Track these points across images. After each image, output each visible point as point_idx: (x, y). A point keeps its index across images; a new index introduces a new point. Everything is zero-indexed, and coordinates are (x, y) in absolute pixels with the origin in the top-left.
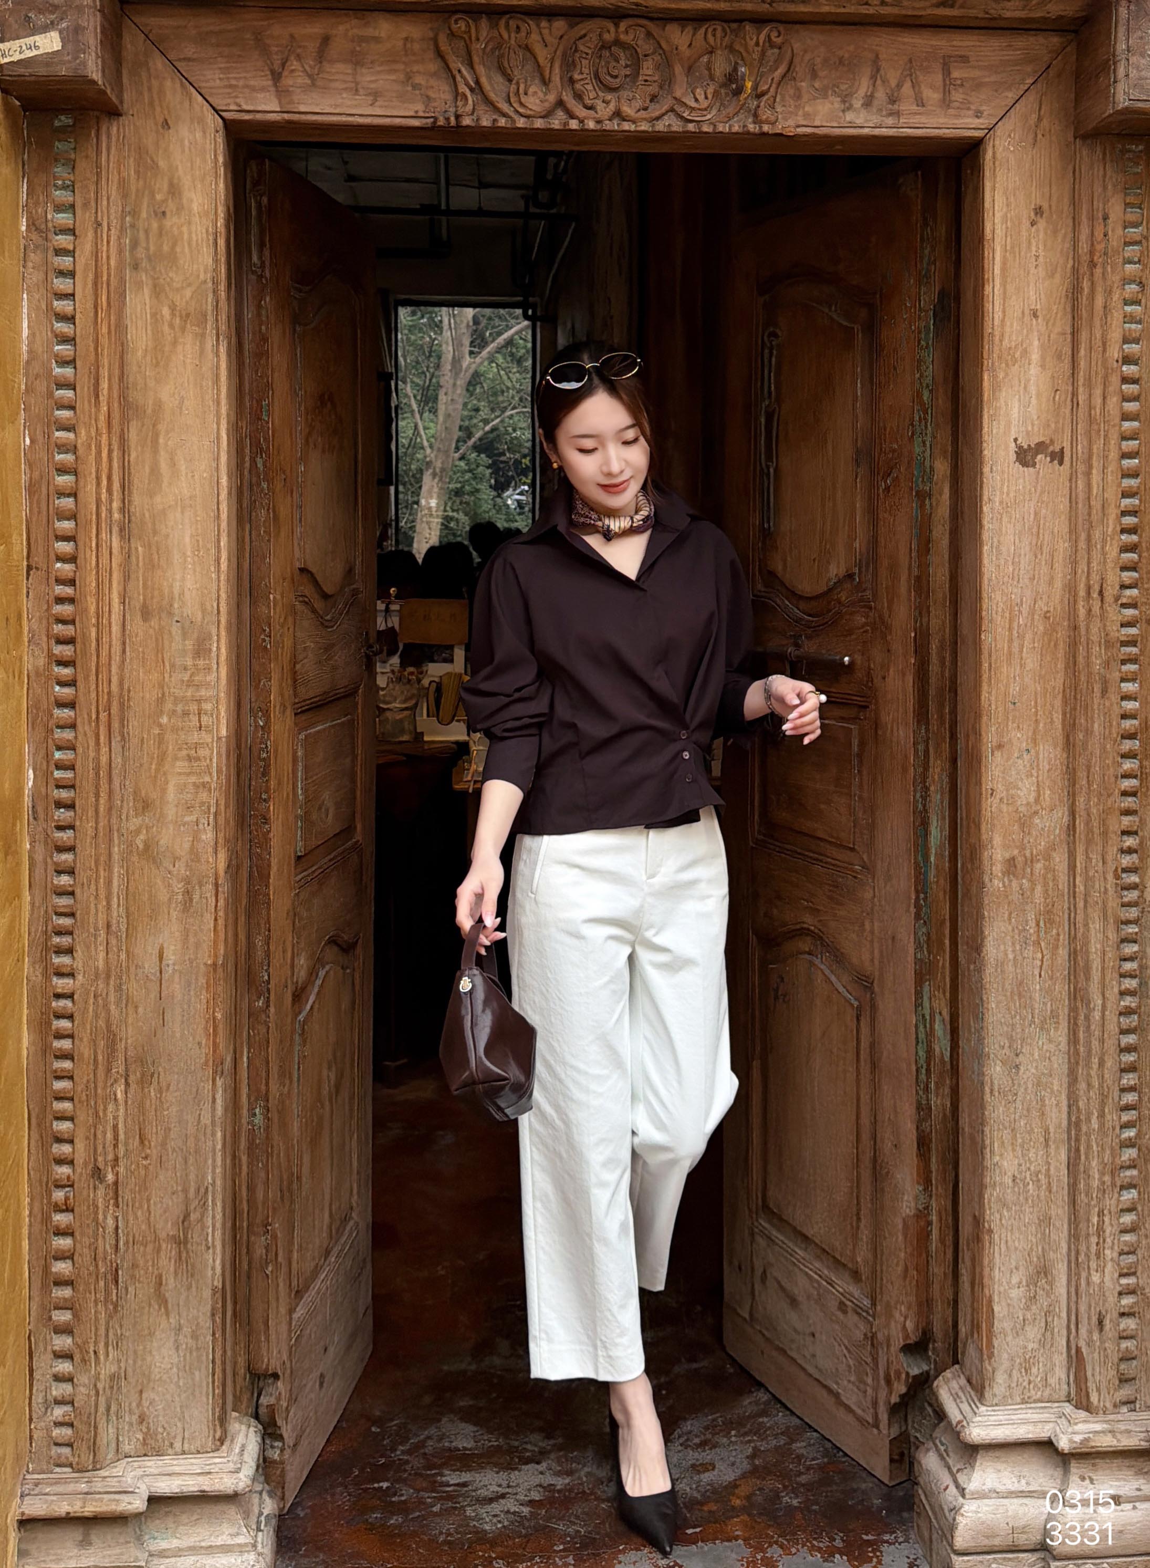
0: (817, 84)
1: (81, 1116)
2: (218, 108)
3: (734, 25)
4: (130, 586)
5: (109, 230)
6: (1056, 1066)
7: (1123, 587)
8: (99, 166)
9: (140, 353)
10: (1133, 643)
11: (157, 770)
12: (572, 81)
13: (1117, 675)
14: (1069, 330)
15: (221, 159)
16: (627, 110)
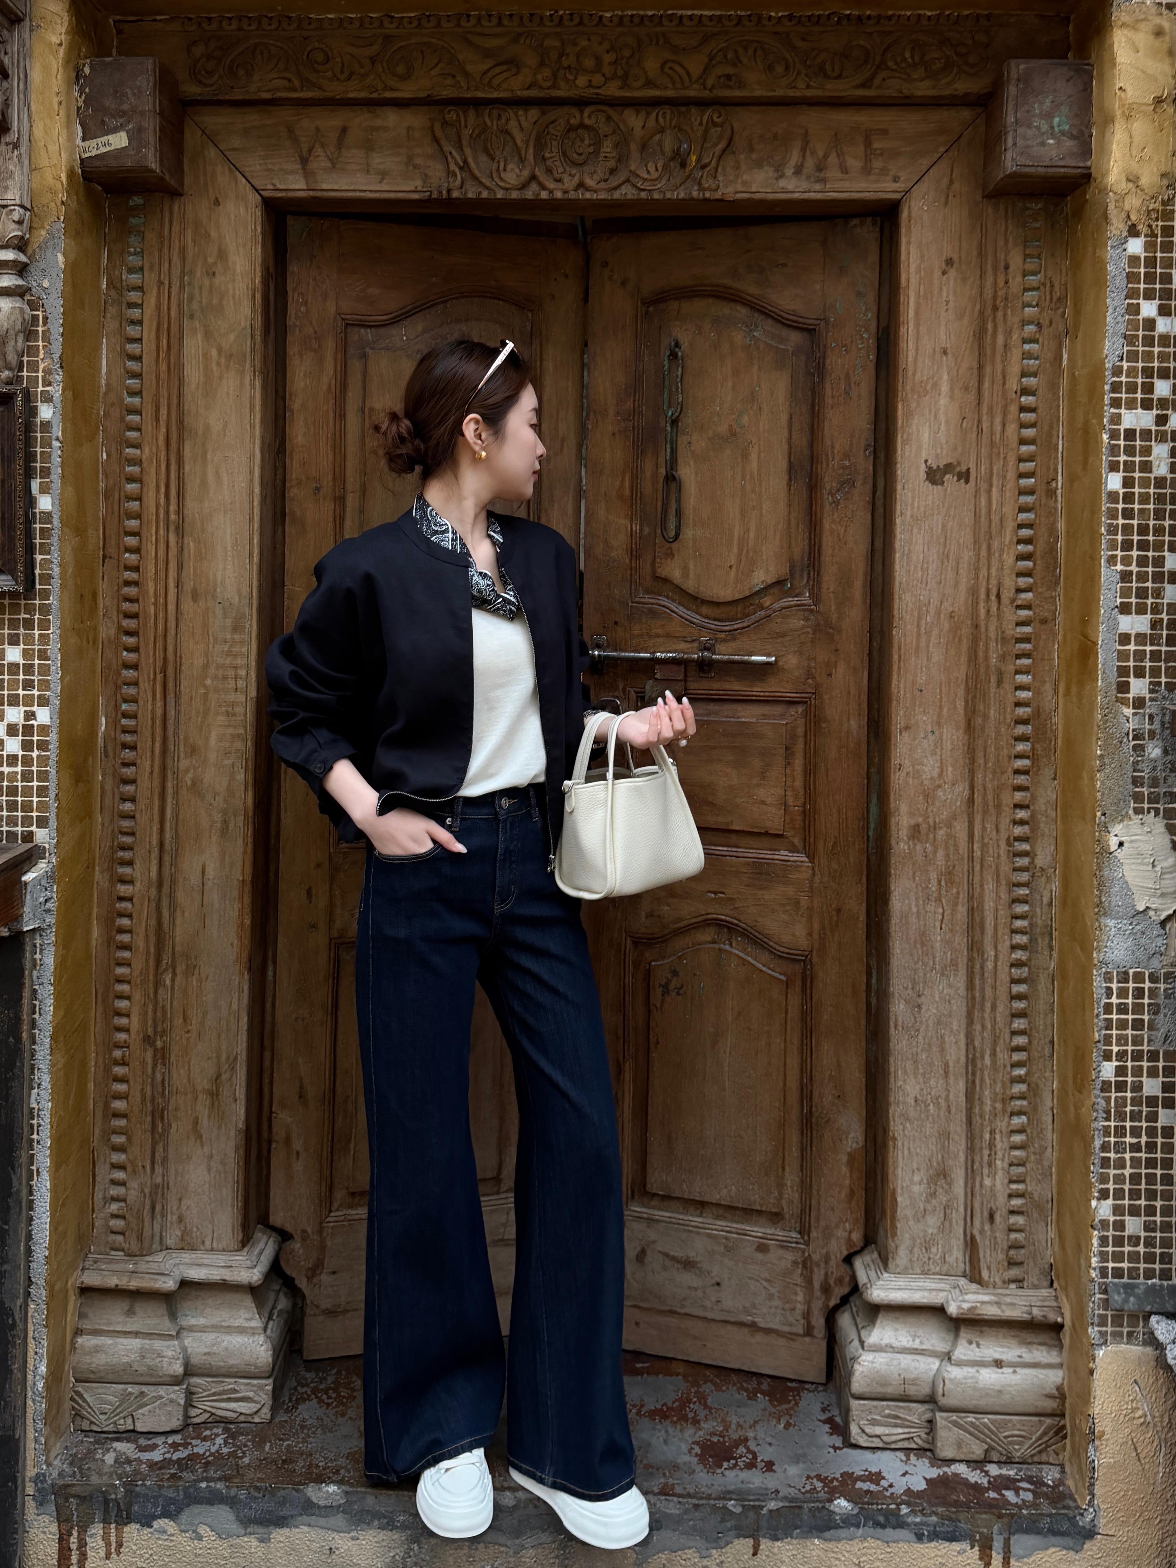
0: (754, 156)
1: (137, 996)
2: (258, 188)
3: (683, 109)
4: (184, 573)
5: (170, 287)
6: (955, 1008)
7: (1019, 591)
8: (161, 236)
9: (193, 386)
10: (1026, 639)
11: (203, 722)
12: (544, 159)
13: (1012, 668)
14: (976, 366)
15: (259, 229)
16: (589, 182)
